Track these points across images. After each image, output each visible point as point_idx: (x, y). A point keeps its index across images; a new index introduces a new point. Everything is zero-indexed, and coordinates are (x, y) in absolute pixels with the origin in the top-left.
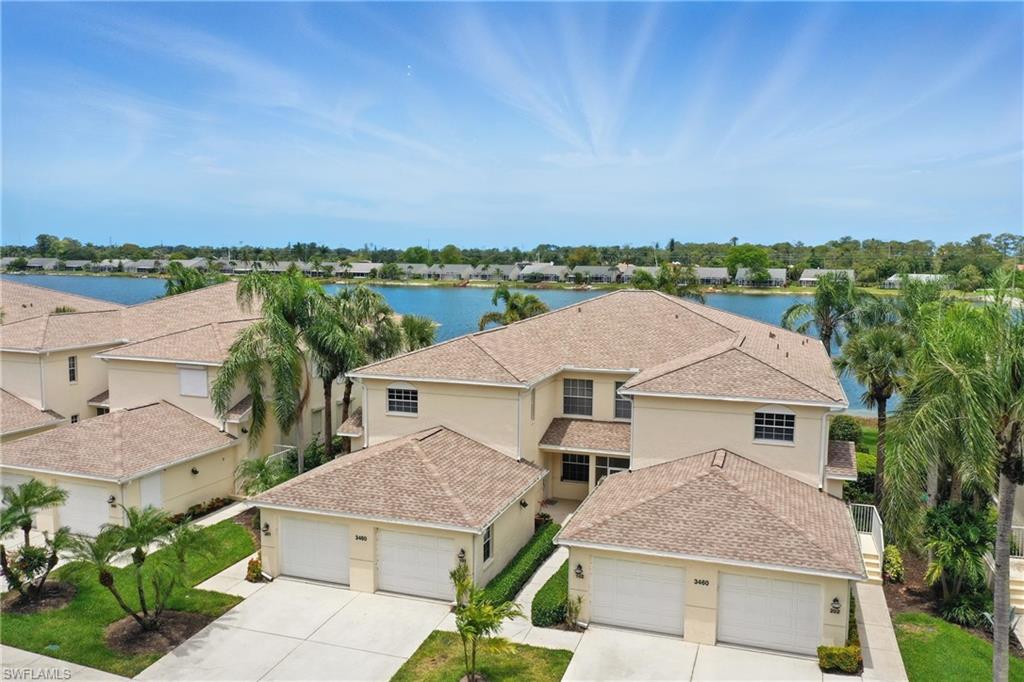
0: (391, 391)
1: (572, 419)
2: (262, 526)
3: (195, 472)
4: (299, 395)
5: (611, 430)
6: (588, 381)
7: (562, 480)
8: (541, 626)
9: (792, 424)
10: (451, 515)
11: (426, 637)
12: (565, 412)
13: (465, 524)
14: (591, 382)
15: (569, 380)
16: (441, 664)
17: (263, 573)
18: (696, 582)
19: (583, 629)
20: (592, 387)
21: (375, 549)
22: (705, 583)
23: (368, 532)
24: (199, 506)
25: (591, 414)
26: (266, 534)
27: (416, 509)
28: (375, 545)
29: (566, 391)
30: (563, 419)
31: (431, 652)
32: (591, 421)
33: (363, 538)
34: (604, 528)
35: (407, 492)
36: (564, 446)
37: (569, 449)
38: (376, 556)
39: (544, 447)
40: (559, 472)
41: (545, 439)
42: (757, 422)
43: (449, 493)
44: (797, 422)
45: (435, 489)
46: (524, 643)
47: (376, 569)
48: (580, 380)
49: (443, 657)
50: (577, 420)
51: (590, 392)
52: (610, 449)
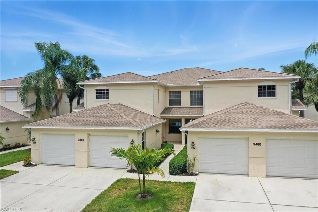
0: (97, 90)
1: (173, 108)
2: (32, 138)
3: (7, 129)
4: (57, 98)
5: (190, 109)
6: (179, 91)
7: (169, 134)
8: (175, 175)
9: (275, 89)
10: (127, 123)
11: (115, 181)
12: (170, 105)
13: (134, 126)
14: (180, 91)
15: (171, 92)
16: (124, 191)
17: (32, 163)
18: (254, 144)
19: (196, 175)
20: (180, 94)
21: (88, 145)
22: (259, 144)
23: (84, 136)
24: (9, 145)
25: (180, 105)
26: (34, 143)
27: (109, 123)
28: (88, 143)
29: (170, 96)
30: (169, 108)
31: (118, 186)
32: (181, 107)
33: (82, 140)
34: (204, 123)
35: (104, 118)
36: (171, 114)
37: (174, 115)
38: (88, 149)
39: (163, 115)
40: (168, 130)
41: (163, 113)
42: (259, 90)
43: (125, 117)
44: (277, 88)
45: (118, 116)
46: (168, 181)
47: (89, 156)
48: (175, 91)
49: (124, 188)
50: (175, 108)
51: (180, 96)
52: (191, 114)
